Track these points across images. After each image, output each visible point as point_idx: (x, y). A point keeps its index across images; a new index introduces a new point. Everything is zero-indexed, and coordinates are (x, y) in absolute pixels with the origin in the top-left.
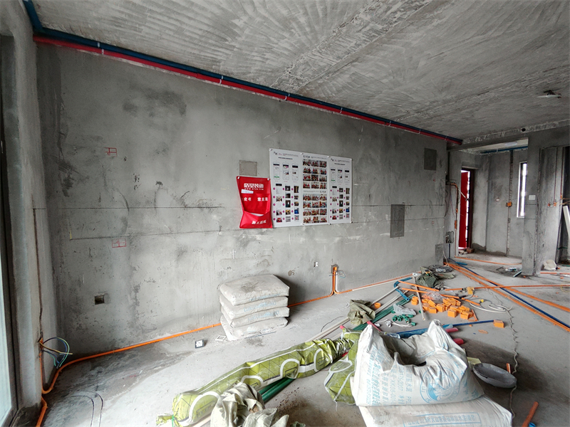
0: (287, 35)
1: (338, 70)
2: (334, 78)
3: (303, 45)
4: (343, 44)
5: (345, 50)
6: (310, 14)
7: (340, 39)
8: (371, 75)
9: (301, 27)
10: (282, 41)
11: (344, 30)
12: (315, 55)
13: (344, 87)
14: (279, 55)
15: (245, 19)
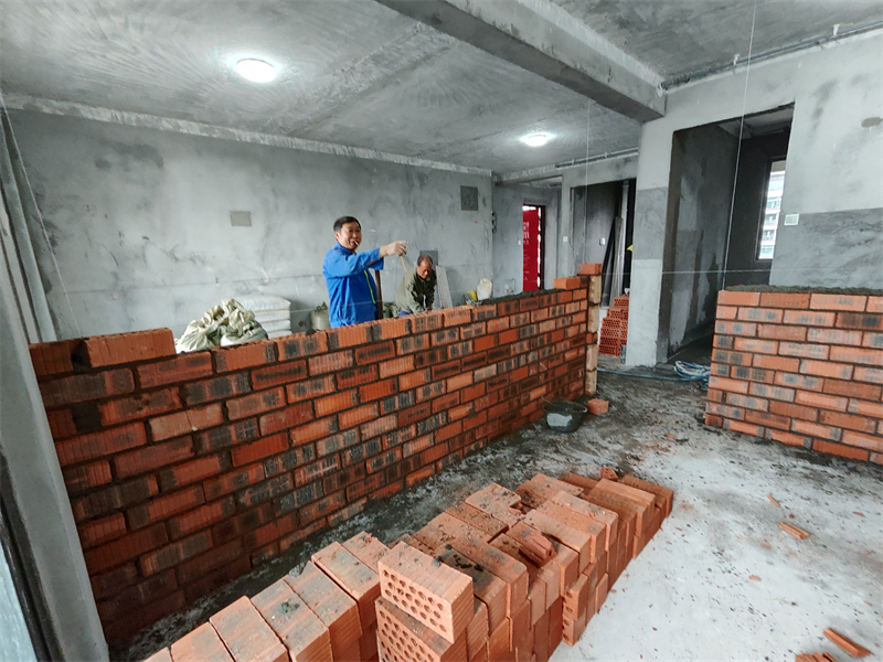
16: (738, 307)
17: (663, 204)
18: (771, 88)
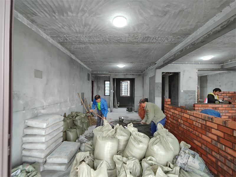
0: (82, 27)
1: (84, 43)
2: (79, 44)
3: (84, 32)
4: (95, 38)
5: (93, 40)
6: (96, 28)
7: (96, 37)
8: (92, 48)
9: (89, 28)
10: (78, 27)
11: (100, 36)
12: (83, 36)
13: (80, 48)
14: (70, 30)
15: (74, 15)
16: (199, 107)
17: (161, 86)
18: (177, 69)
